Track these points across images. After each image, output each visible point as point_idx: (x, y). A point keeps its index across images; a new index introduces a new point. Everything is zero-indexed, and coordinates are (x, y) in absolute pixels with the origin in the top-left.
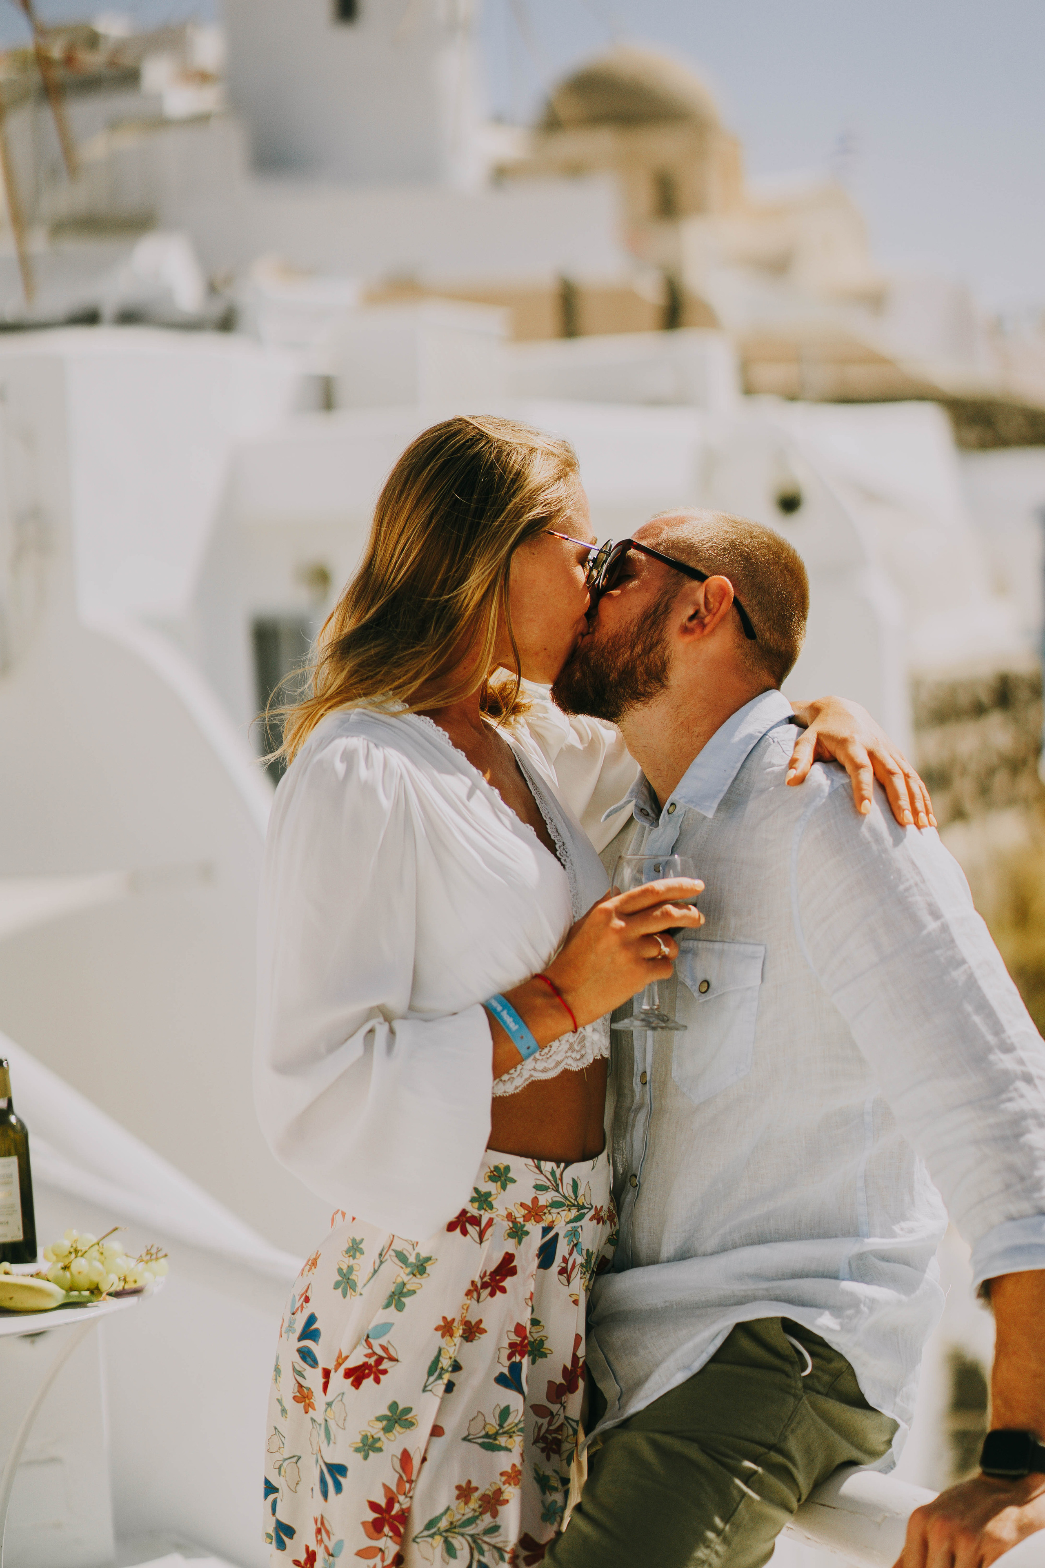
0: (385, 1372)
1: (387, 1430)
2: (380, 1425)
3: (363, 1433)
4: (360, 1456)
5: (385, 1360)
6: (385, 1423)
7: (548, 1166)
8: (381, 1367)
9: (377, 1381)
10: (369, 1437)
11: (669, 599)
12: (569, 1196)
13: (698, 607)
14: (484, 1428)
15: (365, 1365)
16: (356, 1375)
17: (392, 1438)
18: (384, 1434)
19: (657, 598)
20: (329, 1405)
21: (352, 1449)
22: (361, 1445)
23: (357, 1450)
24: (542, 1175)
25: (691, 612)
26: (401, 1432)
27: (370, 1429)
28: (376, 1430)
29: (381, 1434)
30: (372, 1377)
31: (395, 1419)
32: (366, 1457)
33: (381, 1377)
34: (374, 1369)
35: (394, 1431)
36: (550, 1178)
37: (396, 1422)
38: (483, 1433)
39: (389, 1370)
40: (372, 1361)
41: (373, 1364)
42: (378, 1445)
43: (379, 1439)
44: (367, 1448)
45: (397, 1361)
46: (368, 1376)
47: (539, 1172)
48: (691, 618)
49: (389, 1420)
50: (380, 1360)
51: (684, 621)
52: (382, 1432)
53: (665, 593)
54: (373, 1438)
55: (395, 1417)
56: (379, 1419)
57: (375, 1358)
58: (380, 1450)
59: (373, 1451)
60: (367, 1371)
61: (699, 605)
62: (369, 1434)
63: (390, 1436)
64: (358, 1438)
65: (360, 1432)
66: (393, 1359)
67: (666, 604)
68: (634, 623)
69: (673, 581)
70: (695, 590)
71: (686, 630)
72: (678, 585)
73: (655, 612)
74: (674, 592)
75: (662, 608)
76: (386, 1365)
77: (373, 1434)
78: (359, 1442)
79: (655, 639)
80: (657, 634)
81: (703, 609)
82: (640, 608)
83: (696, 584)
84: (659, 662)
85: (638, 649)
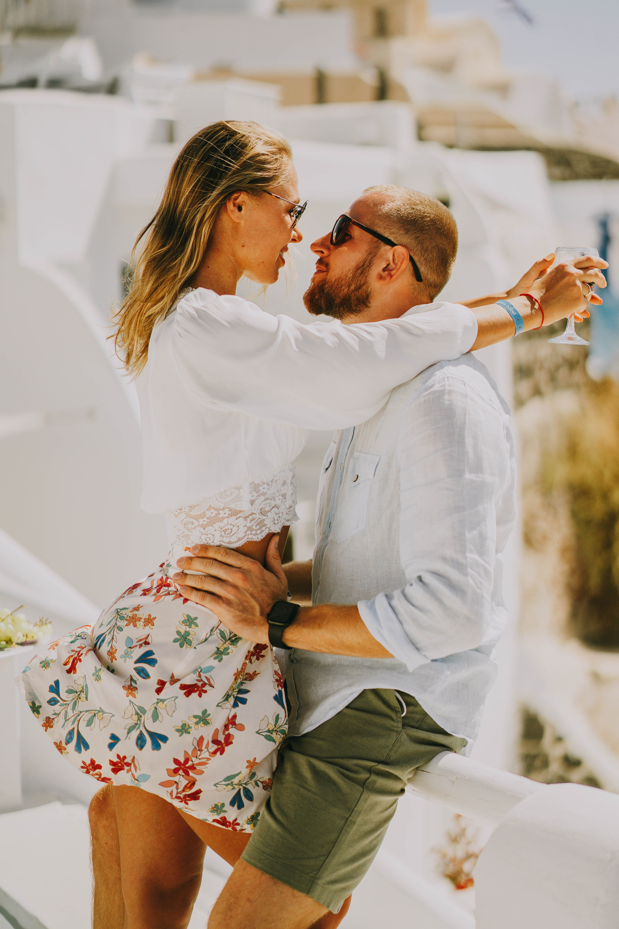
0: (205, 692)
3: (184, 722)
5: (207, 685)
6: (197, 719)
8: (204, 689)
9: (199, 695)
10: (187, 725)
11: (372, 257)
13: (388, 263)
14: (267, 727)
15: (194, 685)
16: (188, 689)
17: (198, 728)
19: (365, 257)
20: (162, 700)
21: (176, 729)
23: (178, 730)
25: (384, 265)
26: (203, 726)
28: (191, 722)
30: (198, 692)
31: (202, 719)
32: (181, 735)
33: (203, 694)
34: (199, 689)
35: (200, 725)
37: (202, 721)
39: (208, 691)
40: (199, 684)
42: (189, 730)
43: (191, 727)
44: (183, 730)
45: (213, 687)
46: (195, 691)
48: (384, 270)
50: (204, 685)
51: (380, 271)
52: (193, 724)
53: (369, 254)
54: (189, 726)
55: (203, 717)
56: (195, 717)
57: (201, 682)
58: (189, 733)
60: (195, 689)
61: (388, 261)
62: (187, 724)
64: (180, 724)
66: (211, 686)
67: (370, 261)
68: (351, 271)
69: (375, 245)
70: (387, 252)
71: (381, 277)
72: (378, 248)
73: (363, 265)
74: (375, 253)
75: (367, 263)
76: (207, 688)
77: (189, 724)
78: (180, 726)
79: (362, 282)
80: (364, 278)
81: (392, 263)
82: (355, 262)
83: (388, 247)
84: (364, 295)
85: (353, 287)
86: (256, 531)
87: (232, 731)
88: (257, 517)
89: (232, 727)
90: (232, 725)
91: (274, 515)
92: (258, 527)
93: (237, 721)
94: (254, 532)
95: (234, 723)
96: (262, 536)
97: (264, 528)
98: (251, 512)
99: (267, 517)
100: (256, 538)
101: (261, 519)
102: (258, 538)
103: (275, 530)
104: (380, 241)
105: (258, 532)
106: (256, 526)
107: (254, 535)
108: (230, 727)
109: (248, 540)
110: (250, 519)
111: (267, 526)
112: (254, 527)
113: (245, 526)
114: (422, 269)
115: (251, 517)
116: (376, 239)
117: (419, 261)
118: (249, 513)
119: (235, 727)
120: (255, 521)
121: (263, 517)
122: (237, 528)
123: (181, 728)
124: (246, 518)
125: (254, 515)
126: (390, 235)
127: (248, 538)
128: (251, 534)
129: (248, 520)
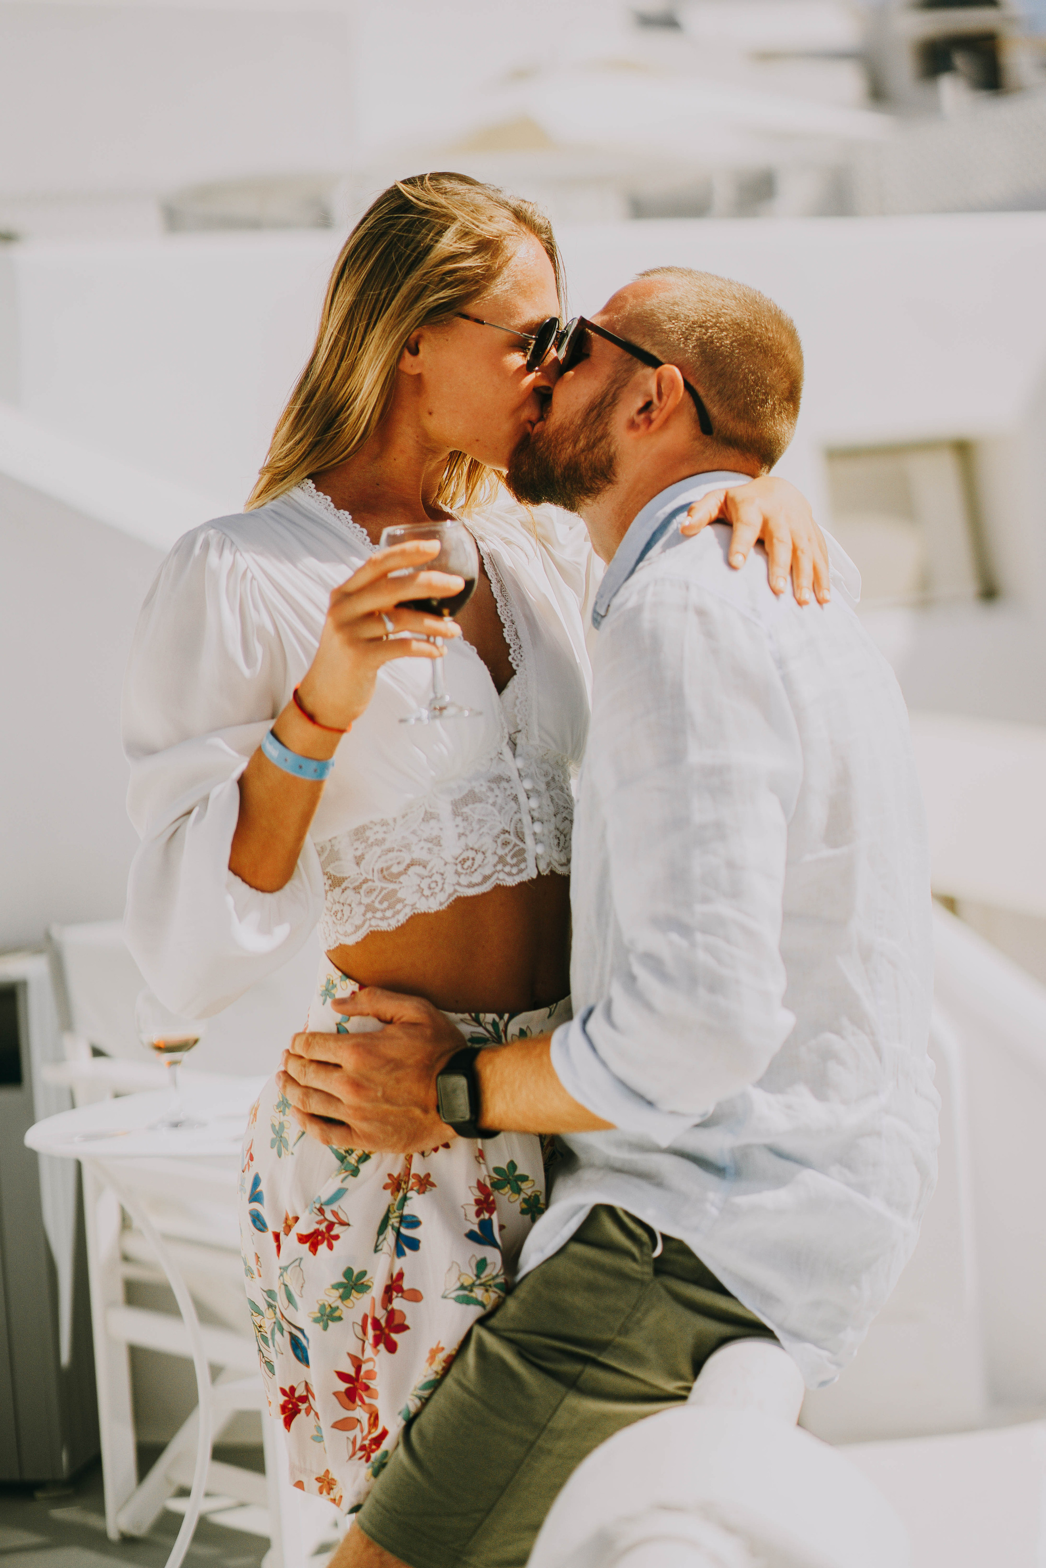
0: (336, 1237)
1: (344, 1297)
2: (337, 1293)
3: (321, 1303)
4: (320, 1326)
5: (337, 1226)
6: (341, 1290)
7: (488, 1018)
8: (333, 1233)
9: (331, 1247)
10: (327, 1306)
11: (618, 388)
13: (648, 399)
15: (318, 1232)
16: (310, 1241)
17: (351, 1305)
18: (342, 1302)
19: (605, 387)
20: (284, 1269)
21: (311, 1319)
22: (319, 1315)
23: (316, 1321)
24: (481, 1027)
25: (640, 404)
26: (358, 1297)
27: (327, 1298)
28: (333, 1298)
29: (338, 1303)
30: (325, 1243)
31: (351, 1285)
32: (325, 1328)
33: (334, 1243)
34: (326, 1235)
35: (351, 1298)
36: (492, 1030)
37: (353, 1288)
39: (340, 1235)
40: (323, 1227)
41: (324, 1230)
42: (337, 1314)
43: (337, 1308)
44: (325, 1318)
45: (349, 1226)
46: (322, 1242)
47: (476, 1025)
48: (641, 411)
49: (345, 1288)
50: (330, 1226)
51: (632, 414)
52: (339, 1301)
53: (614, 382)
54: (333, 1307)
55: (351, 1283)
56: (336, 1287)
57: (325, 1224)
58: (340, 1319)
59: (332, 1321)
60: (320, 1238)
61: (650, 395)
62: (327, 1303)
63: (348, 1303)
64: (315, 1307)
65: (317, 1302)
66: (343, 1224)
67: (614, 394)
68: (579, 414)
69: (625, 366)
70: (648, 378)
71: (632, 425)
72: (630, 371)
73: (601, 403)
74: (624, 380)
75: (609, 399)
76: (337, 1230)
77: (330, 1303)
78: (317, 1311)
79: (599, 434)
80: (601, 427)
81: (655, 400)
82: (587, 397)
83: (649, 371)
84: (603, 458)
85: (582, 444)
86: (384, 911)
87: (398, 1303)
88: (377, 887)
89: (397, 1297)
90: (398, 1292)
91: (417, 880)
92: (385, 904)
93: (406, 1285)
94: (379, 915)
95: (400, 1290)
96: (398, 921)
97: (399, 906)
98: (363, 878)
99: (402, 885)
100: (386, 925)
101: (387, 890)
102: (389, 925)
103: (430, 908)
104: (635, 359)
105: (389, 913)
106: (381, 902)
107: (382, 919)
108: (394, 1297)
109: (372, 929)
110: (365, 891)
111: (406, 902)
112: (377, 905)
113: (360, 903)
114: (714, 410)
115: (365, 886)
116: (628, 356)
117: (707, 396)
118: (360, 881)
119: (402, 1297)
120: (375, 894)
121: (391, 886)
122: (349, 908)
124: (357, 889)
125: (370, 883)
126: (653, 347)
127: (370, 926)
128: (374, 917)
129: (362, 891)
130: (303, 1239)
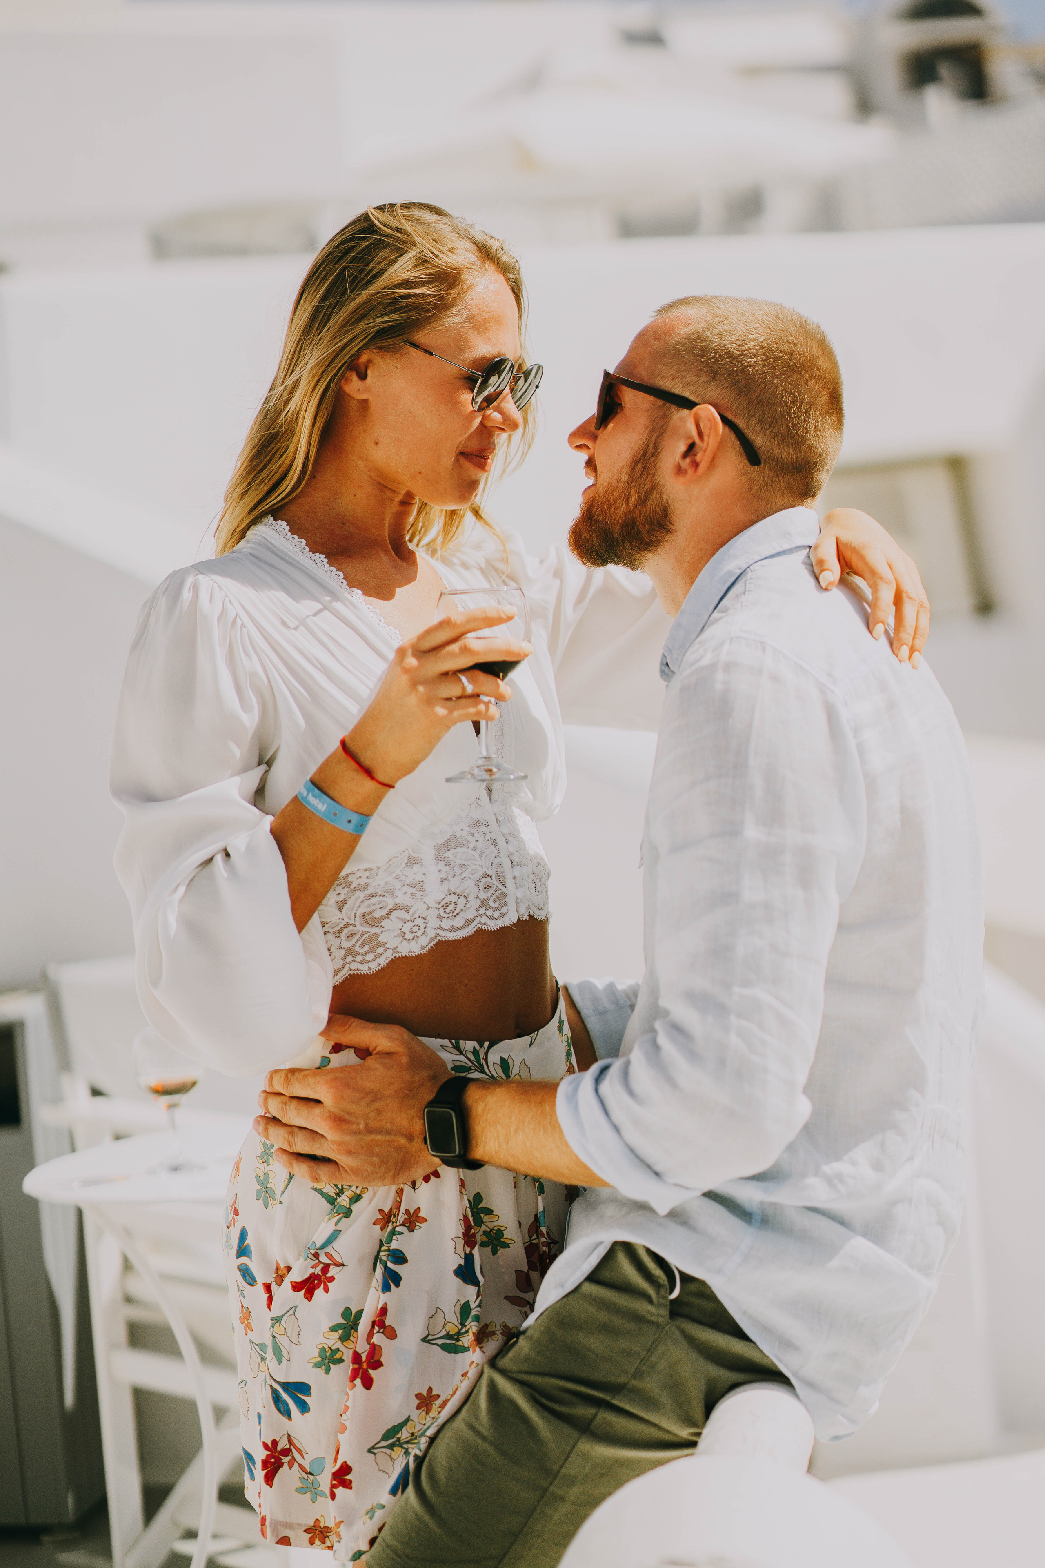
0: (332, 1279)
1: (344, 1338)
2: (336, 1335)
3: (320, 1347)
4: (321, 1371)
5: (332, 1267)
6: (340, 1332)
7: (469, 1045)
8: (328, 1275)
9: (326, 1290)
10: (329, 1350)
11: (658, 437)
12: (499, 1076)
13: (691, 441)
14: (444, 1327)
15: (313, 1276)
16: (306, 1287)
17: (347, 1345)
18: (341, 1343)
19: (644, 438)
20: (277, 1320)
21: (313, 1365)
23: (317, 1365)
24: (462, 1056)
25: (683, 448)
27: (327, 1341)
28: (332, 1340)
29: (338, 1345)
30: (321, 1286)
31: (349, 1325)
32: (327, 1371)
33: (330, 1285)
34: (322, 1279)
35: (348, 1338)
36: (472, 1058)
37: (349, 1328)
38: (444, 1333)
39: (335, 1276)
40: (318, 1271)
41: (320, 1273)
42: (336, 1356)
43: (337, 1350)
44: (327, 1361)
46: (318, 1286)
47: (458, 1053)
48: (685, 456)
49: (343, 1329)
50: (326, 1268)
51: (677, 459)
52: (339, 1342)
53: (652, 431)
54: (331, 1350)
55: (349, 1323)
56: (335, 1328)
57: (321, 1266)
58: (338, 1361)
59: (333, 1364)
60: (315, 1282)
61: (691, 437)
62: (326, 1346)
63: (345, 1343)
64: (315, 1352)
65: (316, 1346)
66: (338, 1265)
67: (655, 444)
68: (625, 469)
69: (660, 413)
70: (685, 421)
71: (679, 471)
72: (666, 417)
73: (644, 455)
74: (662, 427)
75: (651, 449)
76: (331, 1273)
77: (330, 1346)
78: (318, 1356)
79: (648, 485)
80: (650, 478)
81: (698, 441)
82: (629, 452)
83: (685, 412)
84: (658, 510)
88: (358, 931)
91: (399, 925)
94: (359, 958)
98: (343, 923)
99: (384, 929)
100: (366, 969)
103: (411, 951)
104: (668, 404)
105: (369, 957)
107: (362, 962)
109: (351, 973)
112: (357, 948)
113: (340, 947)
115: (346, 931)
116: (660, 402)
117: (748, 426)
118: (341, 925)
120: (356, 937)
123: (320, 1359)
124: (337, 934)
125: (351, 928)
126: (684, 389)
127: (350, 969)
129: (343, 936)
130: (297, 1287)
